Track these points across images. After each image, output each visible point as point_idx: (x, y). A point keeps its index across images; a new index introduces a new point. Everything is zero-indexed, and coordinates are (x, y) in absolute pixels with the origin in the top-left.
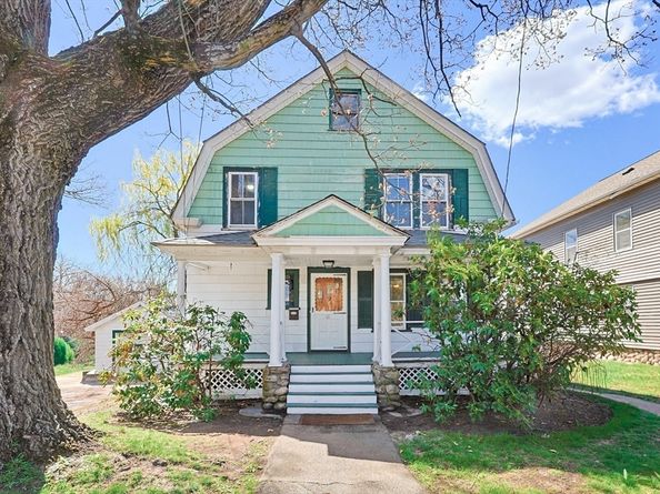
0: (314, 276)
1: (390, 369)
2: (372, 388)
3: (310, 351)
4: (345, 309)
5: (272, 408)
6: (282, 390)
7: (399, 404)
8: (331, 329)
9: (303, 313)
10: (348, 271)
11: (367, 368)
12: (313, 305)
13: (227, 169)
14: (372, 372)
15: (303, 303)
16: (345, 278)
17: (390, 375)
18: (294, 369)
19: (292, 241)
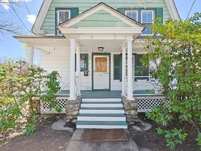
0: (95, 57)
1: (133, 102)
2: (122, 112)
3: (93, 90)
4: (108, 72)
5: (70, 122)
6: (76, 113)
7: (137, 121)
8: (102, 80)
9: (90, 73)
10: (109, 54)
11: (120, 100)
12: (94, 69)
13: (57, 9)
14: (122, 102)
15: (90, 69)
16: (108, 58)
17: (132, 105)
18: (84, 100)
19: (80, 30)
